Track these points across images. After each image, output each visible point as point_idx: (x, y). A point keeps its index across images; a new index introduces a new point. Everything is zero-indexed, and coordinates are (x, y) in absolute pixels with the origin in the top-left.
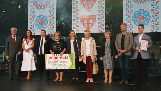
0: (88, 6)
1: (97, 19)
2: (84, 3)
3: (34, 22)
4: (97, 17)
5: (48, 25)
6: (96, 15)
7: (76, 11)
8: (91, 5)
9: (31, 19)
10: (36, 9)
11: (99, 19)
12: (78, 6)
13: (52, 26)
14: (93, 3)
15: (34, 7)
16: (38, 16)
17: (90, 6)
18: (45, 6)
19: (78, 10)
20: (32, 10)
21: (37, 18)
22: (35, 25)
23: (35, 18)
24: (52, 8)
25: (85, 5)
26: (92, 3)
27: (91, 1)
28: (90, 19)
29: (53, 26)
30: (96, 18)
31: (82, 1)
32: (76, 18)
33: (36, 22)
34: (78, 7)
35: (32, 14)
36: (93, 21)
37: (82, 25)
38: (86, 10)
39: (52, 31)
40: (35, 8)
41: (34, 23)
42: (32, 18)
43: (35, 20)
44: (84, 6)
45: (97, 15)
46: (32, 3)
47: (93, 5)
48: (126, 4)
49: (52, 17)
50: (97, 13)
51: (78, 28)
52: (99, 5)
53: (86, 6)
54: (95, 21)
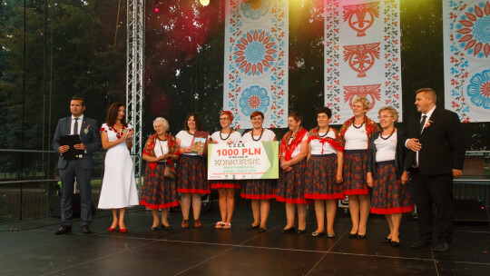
0: (362, 66)
1: (382, 94)
2: (353, 60)
3: (238, 101)
4: (383, 89)
5: (269, 107)
6: (379, 85)
7: (334, 75)
8: (368, 62)
9: (230, 95)
10: (242, 74)
11: (387, 93)
12: (337, 65)
13: (278, 110)
14: (373, 59)
15: (237, 69)
16: (247, 89)
17: (366, 65)
18: (264, 67)
19: (338, 74)
20: (234, 75)
21: (246, 93)
22: (239, 109)
23: (240, 94)
24: (278, 72)
25: (355, 63)
26: (370, 58)
27: (368, 54)
28: (366, 93)
29: (280, 109)
30: (380, 90)
31: (348, 55)
32: (334, 93)
33: (242, 102)
34: (338, 69)
35: (234, 84)
36: (373, 98)
37: (349, 106)
38: (357, 73)
39: (278, 120)
40: (239, 71)
41: (238, 104)
42: (234, 93)
43: (240, 96)
44: (351, 65)
45: (383, 84)
46: (233, 60)
47: (372, 64)
48: (452, 58)
49: (278, 91)
50: (382, 80)
51: (338, 113)
52: (388, 63)
53: (357, 66)
54: (378, 98)
